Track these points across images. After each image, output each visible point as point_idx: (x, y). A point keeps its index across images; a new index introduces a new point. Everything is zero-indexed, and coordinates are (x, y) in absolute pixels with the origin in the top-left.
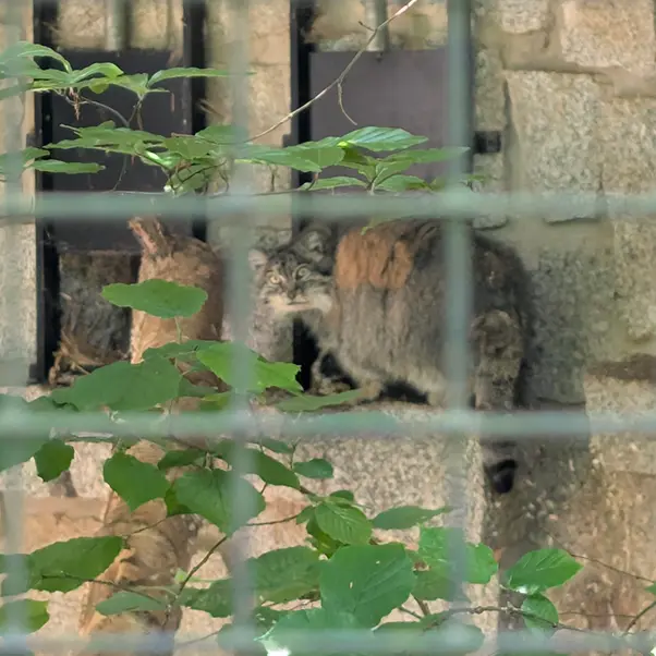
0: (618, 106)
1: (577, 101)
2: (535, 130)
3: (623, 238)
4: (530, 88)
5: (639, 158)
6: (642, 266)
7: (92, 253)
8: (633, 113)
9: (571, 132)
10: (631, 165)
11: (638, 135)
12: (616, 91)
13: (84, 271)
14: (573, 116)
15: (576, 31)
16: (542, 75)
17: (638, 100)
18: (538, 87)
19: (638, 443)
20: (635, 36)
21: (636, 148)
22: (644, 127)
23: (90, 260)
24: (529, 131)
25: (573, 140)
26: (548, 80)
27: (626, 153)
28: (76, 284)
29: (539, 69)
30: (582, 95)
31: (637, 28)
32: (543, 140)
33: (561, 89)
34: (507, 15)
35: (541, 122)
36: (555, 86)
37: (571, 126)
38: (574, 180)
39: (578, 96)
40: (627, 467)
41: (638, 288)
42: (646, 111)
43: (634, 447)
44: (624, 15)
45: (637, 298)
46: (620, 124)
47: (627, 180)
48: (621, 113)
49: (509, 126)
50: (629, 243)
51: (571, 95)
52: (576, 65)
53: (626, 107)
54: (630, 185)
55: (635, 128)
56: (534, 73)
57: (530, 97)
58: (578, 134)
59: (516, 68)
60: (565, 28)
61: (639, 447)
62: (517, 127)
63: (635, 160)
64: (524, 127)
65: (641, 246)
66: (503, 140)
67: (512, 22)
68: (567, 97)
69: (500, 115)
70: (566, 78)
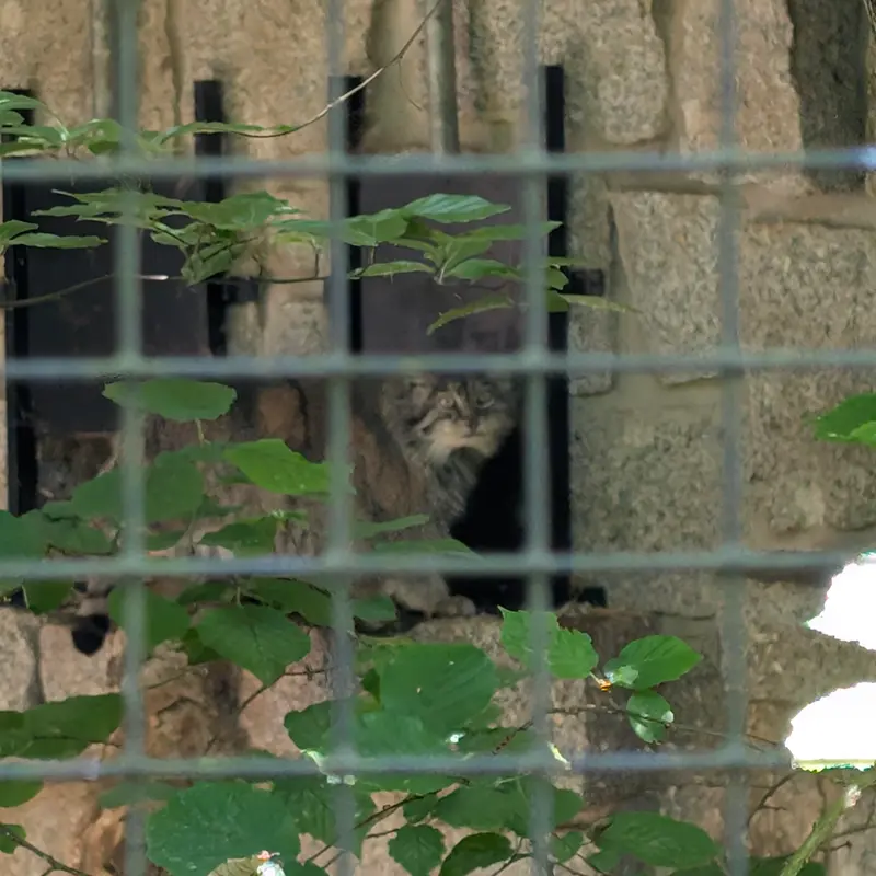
0: (755, 236)
1: (702, 229)
2: (648, 266)
3: (762, 403)
4: (641, 214)
5: (783, 300)
6: (787, 438)
7: (79, 436)
8: (773, 242)
9: (695, 268)
10: (773, 308)
11: (779, 272)
12: (753, 214)
13: (67, 460)
14: (696, 250)
15: (699, 137)
16: (657, 197)
17: (780, 226)
18: (653, 211)
19: (784, 661)
20: (775, 144)
21: (777, 288)
22: (788, 261)
23: (76, 445)
24: (641, 268)
25: (698, 279)
26: (665, 203)
27: (765, 293)
28: (59, 478)
29: (652, 188)
30: (708, 221)
31: (778, 133)
32: (659, 279)
33: (682, 213)
34: (611, 121)
35: (656, 257)
36: (673, 210)
37: (696, 261)
38: (698, 329)
39: (703, 223)
40: (769, 693)
41: (782, 467)
42: (790, 241)
43: (777, 667)
44: (761, 116)
45: (782, 479)
46: (757, 258)
47: (766, 329)
48: (758, 243)
49: (615, 263)
50: (769, 410)
51: (695, 222)
52: (701, 182)
53: (765, 234)
54: (769, 335)
55: (776, 261)
56: (646, 194)
57: (640, 224)
58: (703, 272)
59: (624, 189)
60: (685, 135)
61: (785, 668)
62: (626, 263)
63: (778, 303)
64: (634, 264)
65: (786, 413)
66: (607, 281)
67: (617, 129)
68: (688, 224)
69: (603, 250)
70: (688, 200)
